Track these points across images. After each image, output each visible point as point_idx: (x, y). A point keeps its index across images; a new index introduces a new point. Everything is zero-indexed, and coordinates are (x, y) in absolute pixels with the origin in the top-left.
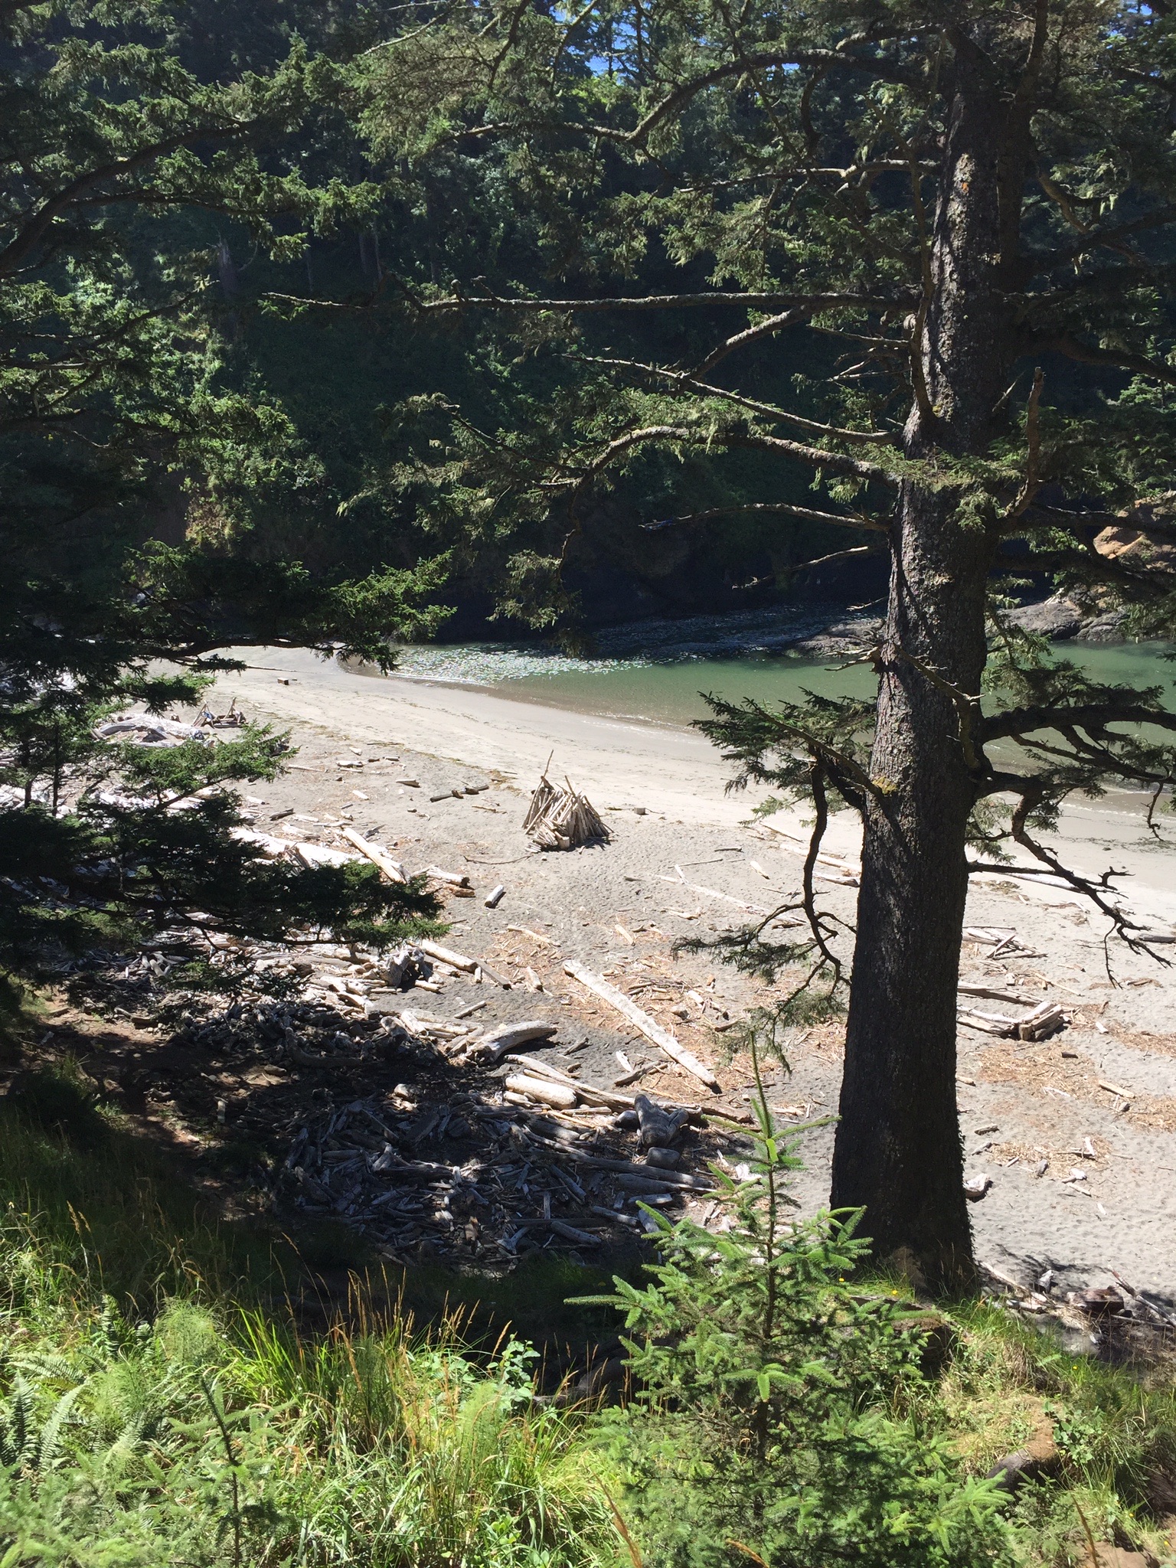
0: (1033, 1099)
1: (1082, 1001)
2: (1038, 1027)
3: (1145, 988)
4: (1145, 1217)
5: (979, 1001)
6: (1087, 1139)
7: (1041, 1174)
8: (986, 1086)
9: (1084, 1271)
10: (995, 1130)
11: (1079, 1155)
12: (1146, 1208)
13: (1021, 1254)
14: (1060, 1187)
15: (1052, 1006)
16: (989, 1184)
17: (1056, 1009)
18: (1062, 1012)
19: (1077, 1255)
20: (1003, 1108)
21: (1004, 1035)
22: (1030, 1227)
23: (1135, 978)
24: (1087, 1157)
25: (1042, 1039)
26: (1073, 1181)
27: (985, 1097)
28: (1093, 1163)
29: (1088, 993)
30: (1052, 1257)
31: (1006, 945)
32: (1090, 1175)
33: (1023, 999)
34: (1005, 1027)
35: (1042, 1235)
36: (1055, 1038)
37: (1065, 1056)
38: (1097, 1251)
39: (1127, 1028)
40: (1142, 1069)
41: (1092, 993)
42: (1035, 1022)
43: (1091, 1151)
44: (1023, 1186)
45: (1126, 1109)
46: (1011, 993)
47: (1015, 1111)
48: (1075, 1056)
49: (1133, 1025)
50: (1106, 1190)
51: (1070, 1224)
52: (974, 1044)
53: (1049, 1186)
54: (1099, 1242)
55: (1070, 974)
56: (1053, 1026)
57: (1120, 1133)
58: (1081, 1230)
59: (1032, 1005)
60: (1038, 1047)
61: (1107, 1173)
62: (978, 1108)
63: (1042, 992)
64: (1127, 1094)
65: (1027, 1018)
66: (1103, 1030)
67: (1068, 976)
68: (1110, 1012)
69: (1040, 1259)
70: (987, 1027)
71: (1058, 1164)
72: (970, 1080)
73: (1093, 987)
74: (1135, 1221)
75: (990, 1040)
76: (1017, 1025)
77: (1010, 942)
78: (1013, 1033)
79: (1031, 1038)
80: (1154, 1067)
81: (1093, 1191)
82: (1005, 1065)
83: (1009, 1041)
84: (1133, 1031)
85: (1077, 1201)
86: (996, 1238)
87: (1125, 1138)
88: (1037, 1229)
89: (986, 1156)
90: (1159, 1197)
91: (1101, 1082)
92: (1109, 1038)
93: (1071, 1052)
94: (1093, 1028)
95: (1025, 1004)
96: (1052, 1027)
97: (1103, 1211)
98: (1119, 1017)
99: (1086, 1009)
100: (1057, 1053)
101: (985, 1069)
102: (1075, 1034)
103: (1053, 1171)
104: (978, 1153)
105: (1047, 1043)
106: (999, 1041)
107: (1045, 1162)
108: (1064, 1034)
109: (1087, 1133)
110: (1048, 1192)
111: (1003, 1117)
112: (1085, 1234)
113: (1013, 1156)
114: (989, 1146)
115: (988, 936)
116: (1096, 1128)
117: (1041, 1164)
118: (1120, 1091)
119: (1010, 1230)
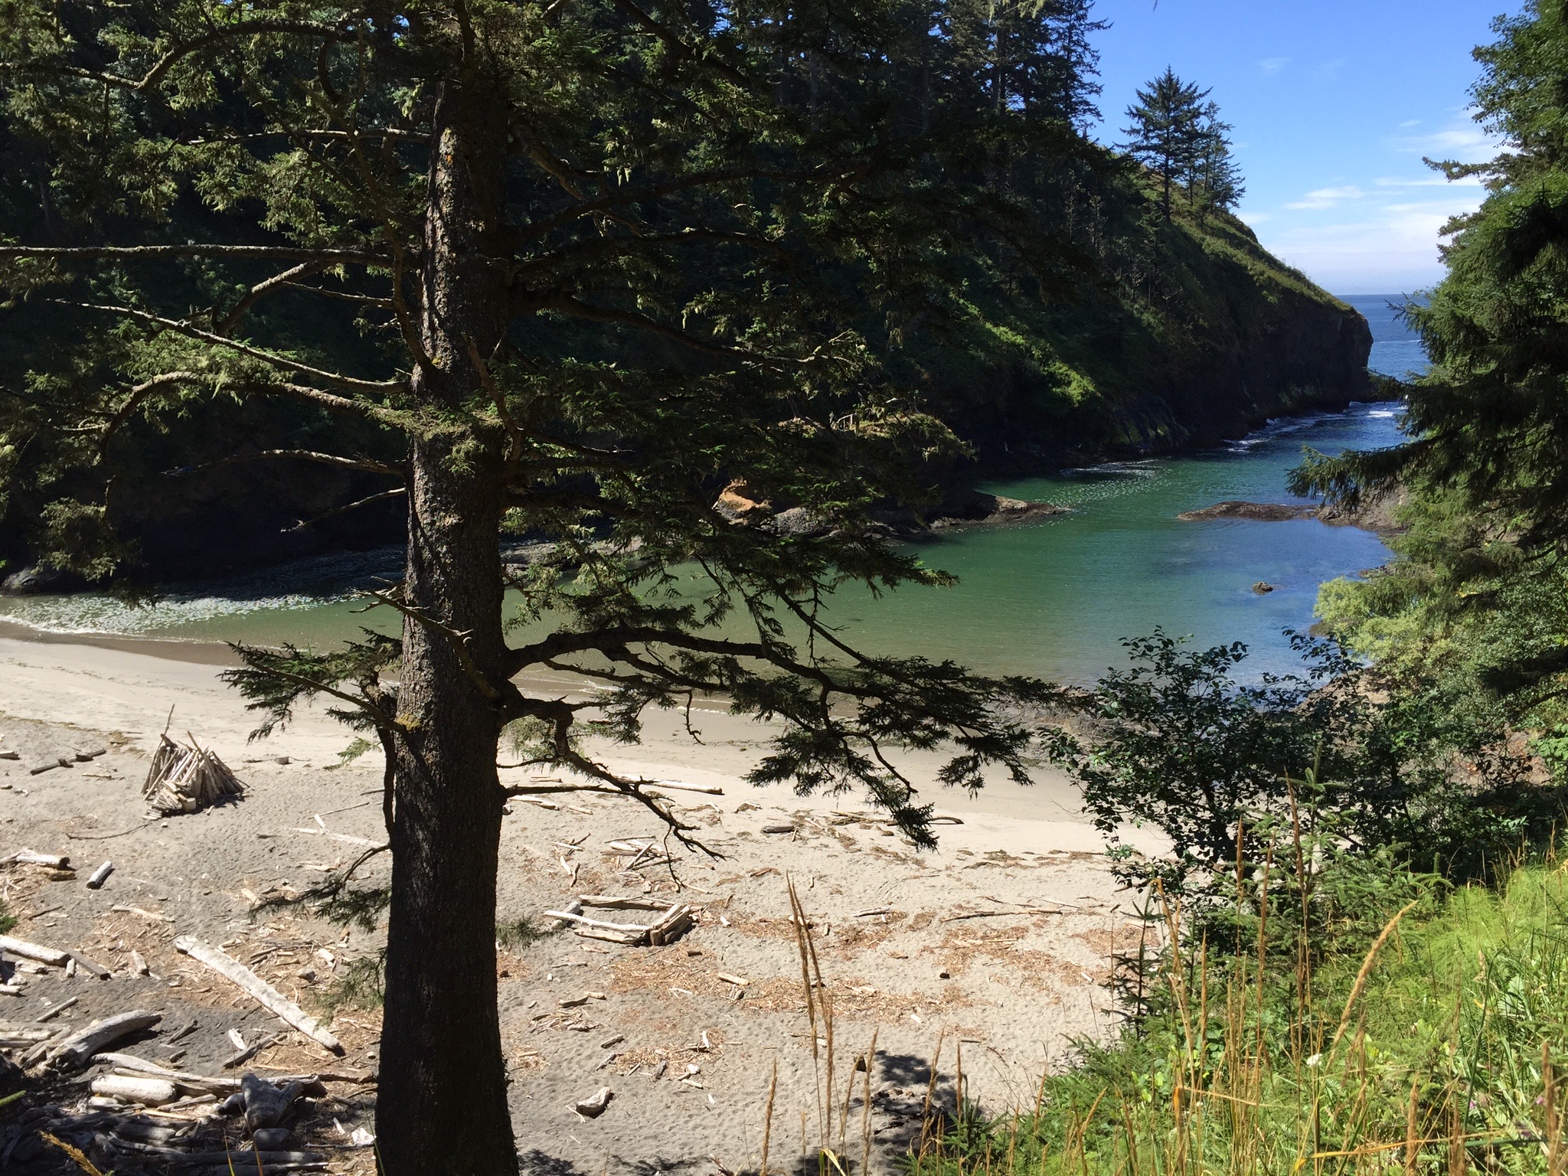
0: (659, 1002)
1: (710, 899)
2: (668, 930)
3: (766, 877)
4: (749, 1099)
5: (617, 913)
6: (704, 1033)
7: (659, 1076)
8: (617, 998)
9: (691, 1164)
10: (620, 1040)
11: (695, 1050)
12: (751, 1090)
13: (634, 1161)
14: (676, 1086)
15: (682, 908)
16: (610, 1097)
17: (684, 910)
18: (690, 912)
19: (686, 1150)
20: (631, 1017)
21: (637, 943)
22: (645, 1132)
23: (757, 869)
24: (703, 1050)
25: (671, 942)
26: (688, 1077)
27: (614, 1009)
28: (707, 1056)
29: (715, 890)
30: (663, 1157)
31: (646, 854)
32: (704, 1068)
33: (657, 905)
34: (638, 936)
35: (655, 1137)
36: (683, 939)
37: (691, 954)
38: (704, 1143)
39: (748, 918)
40: (757, 955)
41: (718, 890)
42: (665, 927)
43: (706, 1044)
44: (642, 1091)
45: (741, 996)
46: (647, 901)
47: (641, 1018)
48: (700, 954)
49: (753, 914)
50: (717, 1080)
51: (682, 1120)
52: (609, 957)
53: (666, 1087)
54: (706, 1132)
55: (701, 874)
56: (683, 926)
57: (734, 1020)
58: (691, 1124)
59: (665, 909)
60: (668, 949)
61: (719, 1063)
62: (605, 1021)
63: (676, 895)
64: (743, 981)
65: (657, 923)
66: (726, 923)
67: (700, 876)
68: (735, 905)
69: (651, 1161)
70: (622, 938)
71: (675, 1063)
72: (601, 994)
73: (721, 883)
74: (740, 1105)
75: (624, 951)
76: (648, 932)
77: (649, 850)
78: (645, 941)
79: (661, 942)
80: (768, 952)
81: (706, 1083)
82: (636, 974)
83: (642, 949)
84: (752, 920)
85: (690, 1096)
86: (612, 1151)
87: (738, 1026)
88: (651, 1132)
89: (610, 1068)
90: (763, 1077)
91: (720, 975)
92: (731, 930)
93: (697, 950)
94: (719, 922)
95: (659, 909)
96: (681, 928)
97: (712, 1101)
98: (741, 908)
99: (712, 906)
100: (684, 952)
101: (616, 981)
102: (702, 932)
103: (671, 1072)
104: (603, 1067)
105: (677, 944)
106: (632, 950)
107: (664, 1063)
108: (692, 934)
109: (705, 1027)
110: (664, 1093)
111: (629, 1026)
112: (695, 1128)
113: (636, 1065)
114: (614, 1057)
115: (629, 848)
116: (713, 1020)
117: (660, 1066)
118: (736, 980)
119: (626, 1139)
